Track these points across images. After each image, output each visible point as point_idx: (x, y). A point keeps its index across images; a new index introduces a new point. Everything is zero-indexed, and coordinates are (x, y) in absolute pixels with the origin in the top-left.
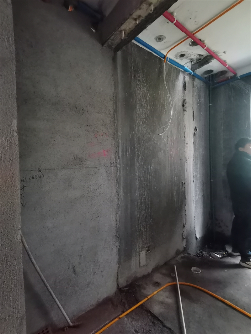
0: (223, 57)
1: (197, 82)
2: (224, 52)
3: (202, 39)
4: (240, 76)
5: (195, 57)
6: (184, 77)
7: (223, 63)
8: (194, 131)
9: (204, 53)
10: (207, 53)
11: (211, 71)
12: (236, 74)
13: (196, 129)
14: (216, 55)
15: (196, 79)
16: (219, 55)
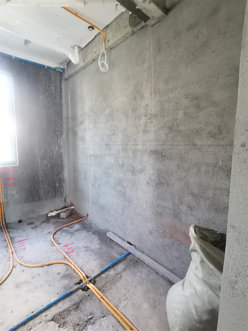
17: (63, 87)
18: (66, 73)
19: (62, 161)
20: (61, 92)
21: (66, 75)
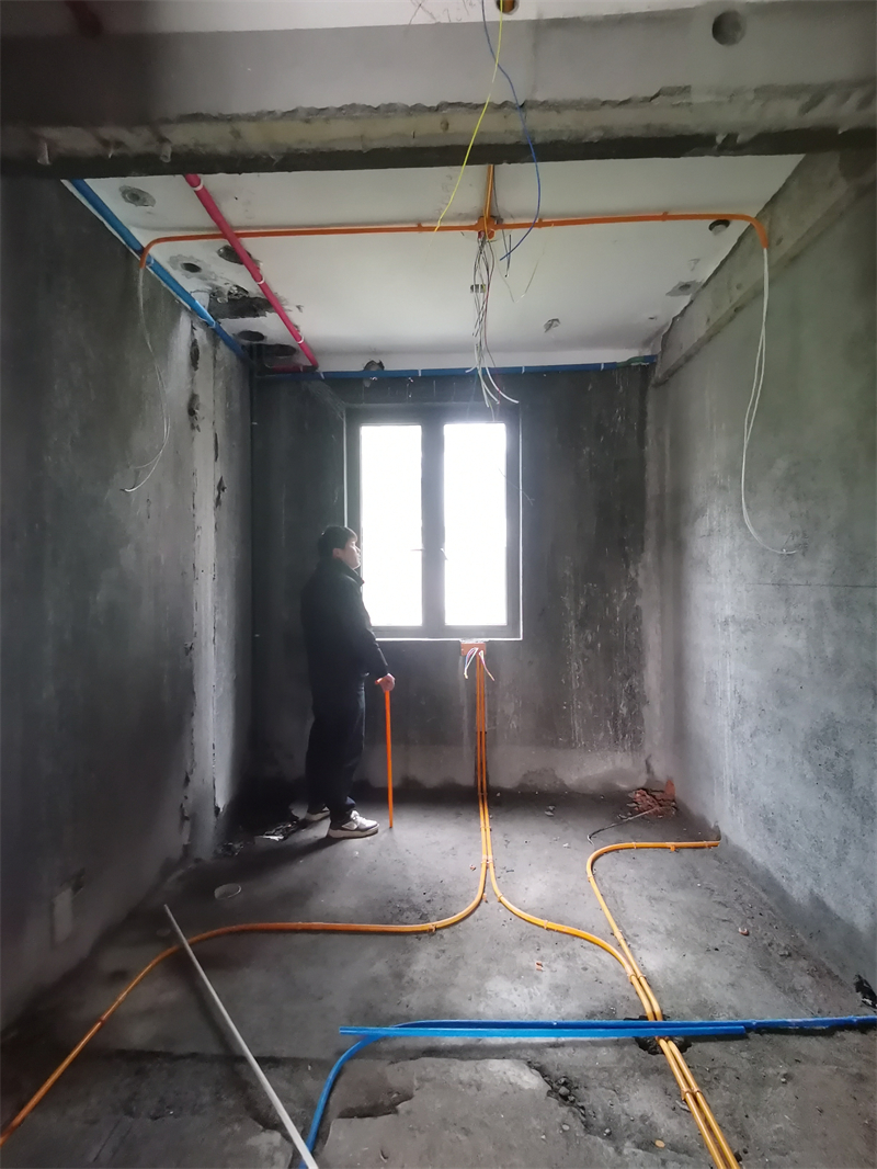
0: (294, 316)
1: (223, 351)
2: (299, 307)
3: (255, 255)
4: (324, 373)
5: (227, 288)
6: (193, 328)
7: (293, 329)
8: (217, 493)
9: (252, 288)
10: (260, 291)
11: (260, 336)
12: (315, 366)
13: (221, 487)
14: (281, 307)
15: (221, 344)
16: (286, 307)
17: (650, 408)
18: (658, 368)
19: (639, 634)
20: (643, 424)
21: (658, 374)
